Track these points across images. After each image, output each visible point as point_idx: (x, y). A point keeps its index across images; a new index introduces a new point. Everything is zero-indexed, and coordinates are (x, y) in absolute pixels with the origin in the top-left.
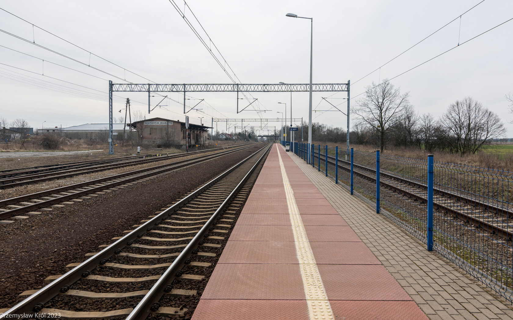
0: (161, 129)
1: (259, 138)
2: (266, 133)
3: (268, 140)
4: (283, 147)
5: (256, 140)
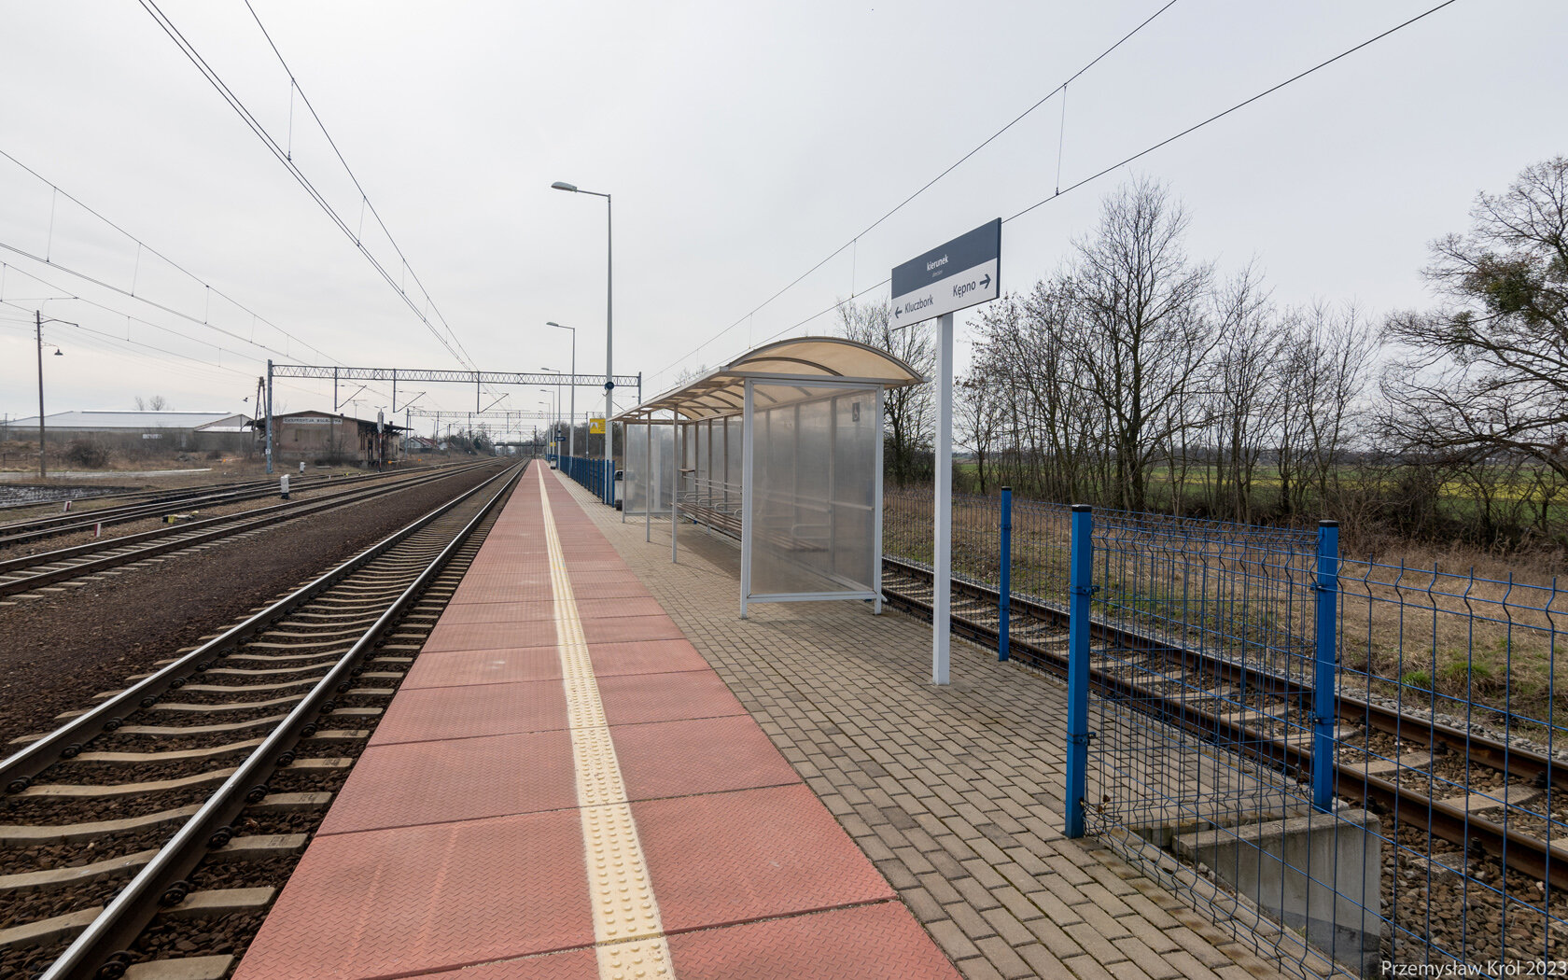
0: (319, 431)
1: (497, 448)
2: (515, 438)
3: (519, 452)
4: (546, 463)
5: (492, 453)
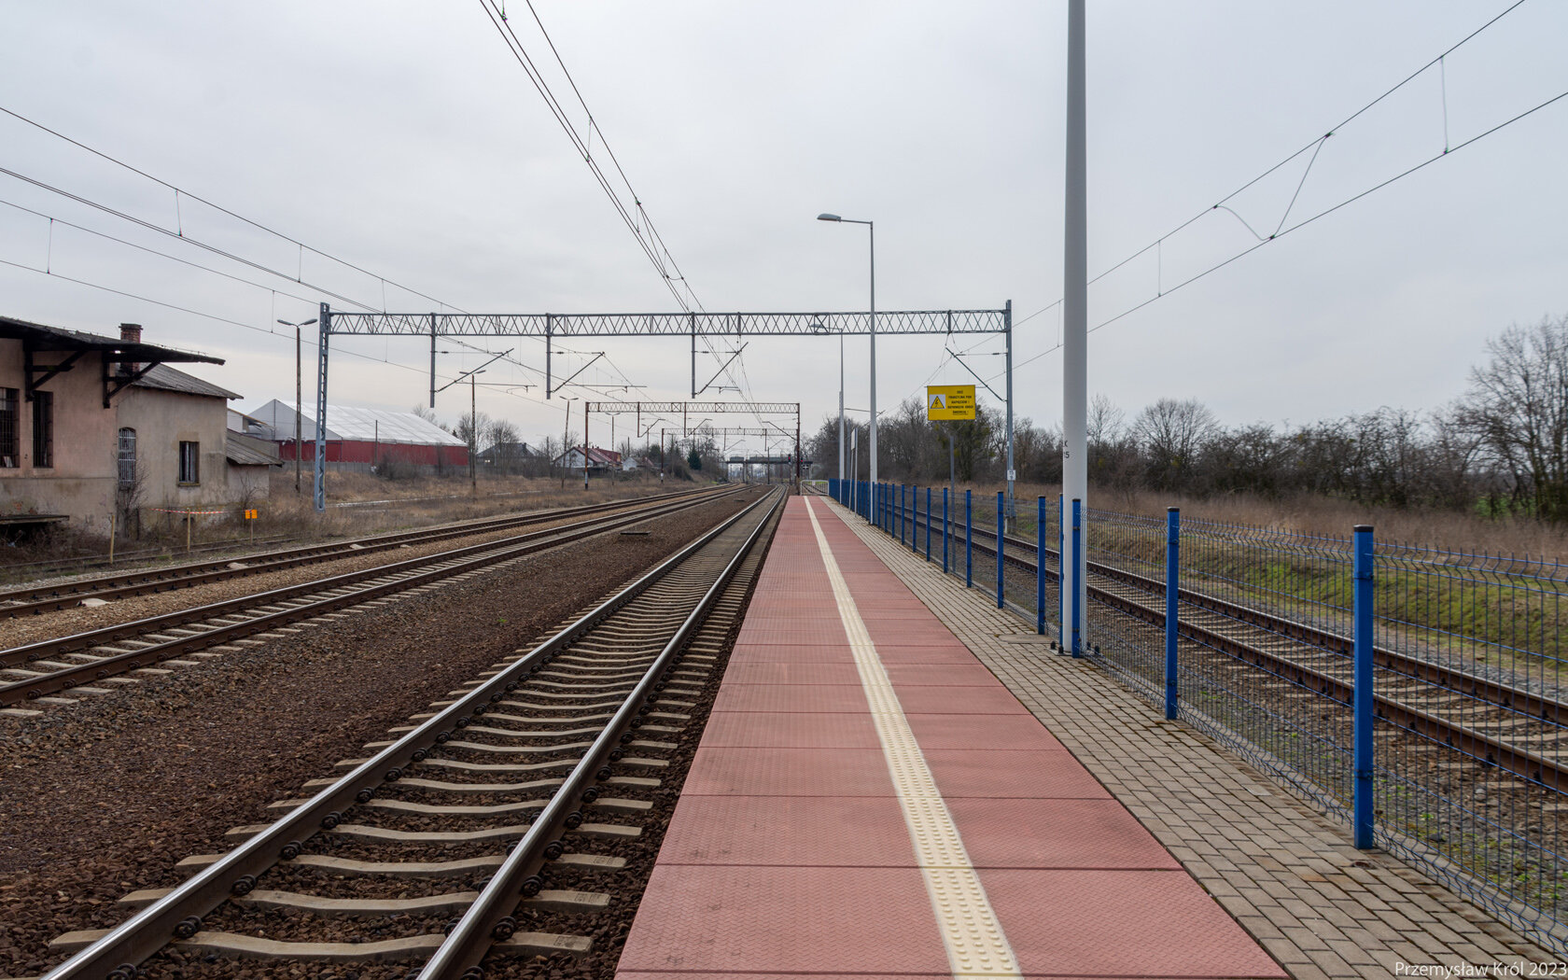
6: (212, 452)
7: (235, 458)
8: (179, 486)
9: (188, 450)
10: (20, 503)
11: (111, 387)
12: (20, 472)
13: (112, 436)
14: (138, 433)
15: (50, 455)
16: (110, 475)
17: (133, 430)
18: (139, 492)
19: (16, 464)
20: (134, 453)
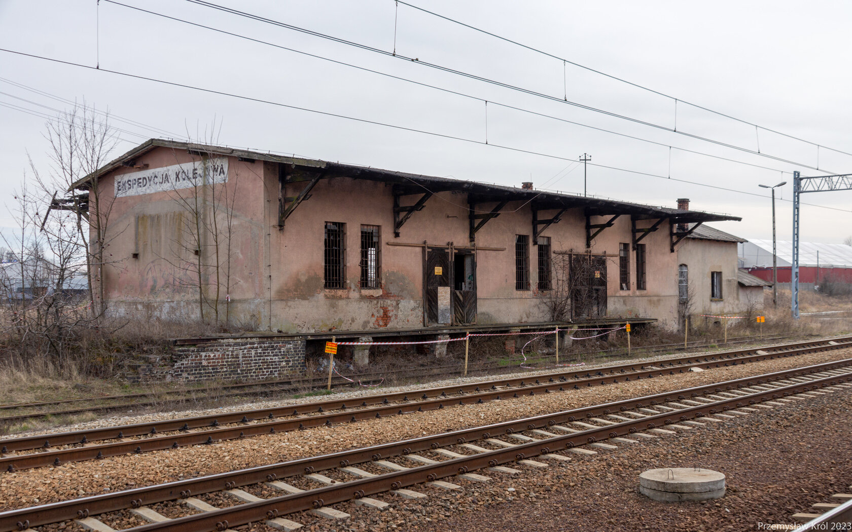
6: (730, 278)
7: (743, 282)
8: (711, 301)
9: (716, 276)
10: (631, 311)
11: (675, 239)
12: (630, 292)
13: (675, 270)
14: (688, 267)
15: (644, 282)
16: (675, 294)
17: (686, 266)
18: (691, 305)
19: (628, 289)
20: (687, 281)
